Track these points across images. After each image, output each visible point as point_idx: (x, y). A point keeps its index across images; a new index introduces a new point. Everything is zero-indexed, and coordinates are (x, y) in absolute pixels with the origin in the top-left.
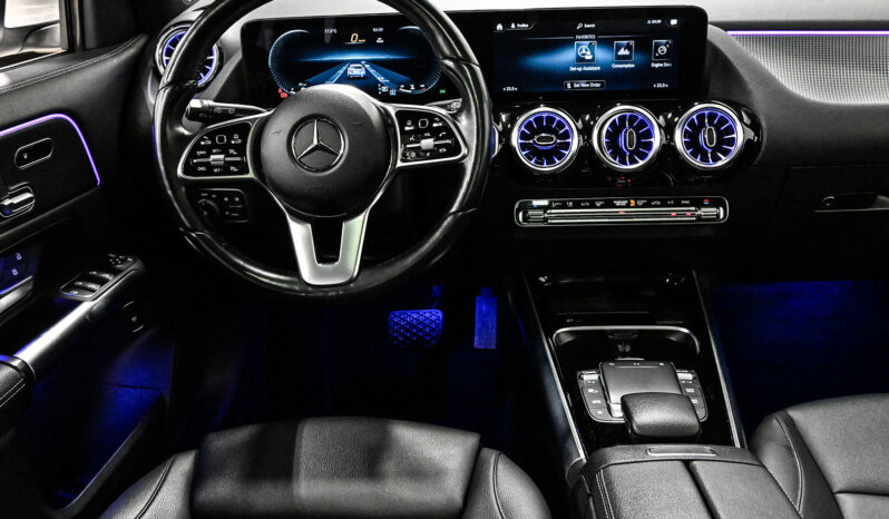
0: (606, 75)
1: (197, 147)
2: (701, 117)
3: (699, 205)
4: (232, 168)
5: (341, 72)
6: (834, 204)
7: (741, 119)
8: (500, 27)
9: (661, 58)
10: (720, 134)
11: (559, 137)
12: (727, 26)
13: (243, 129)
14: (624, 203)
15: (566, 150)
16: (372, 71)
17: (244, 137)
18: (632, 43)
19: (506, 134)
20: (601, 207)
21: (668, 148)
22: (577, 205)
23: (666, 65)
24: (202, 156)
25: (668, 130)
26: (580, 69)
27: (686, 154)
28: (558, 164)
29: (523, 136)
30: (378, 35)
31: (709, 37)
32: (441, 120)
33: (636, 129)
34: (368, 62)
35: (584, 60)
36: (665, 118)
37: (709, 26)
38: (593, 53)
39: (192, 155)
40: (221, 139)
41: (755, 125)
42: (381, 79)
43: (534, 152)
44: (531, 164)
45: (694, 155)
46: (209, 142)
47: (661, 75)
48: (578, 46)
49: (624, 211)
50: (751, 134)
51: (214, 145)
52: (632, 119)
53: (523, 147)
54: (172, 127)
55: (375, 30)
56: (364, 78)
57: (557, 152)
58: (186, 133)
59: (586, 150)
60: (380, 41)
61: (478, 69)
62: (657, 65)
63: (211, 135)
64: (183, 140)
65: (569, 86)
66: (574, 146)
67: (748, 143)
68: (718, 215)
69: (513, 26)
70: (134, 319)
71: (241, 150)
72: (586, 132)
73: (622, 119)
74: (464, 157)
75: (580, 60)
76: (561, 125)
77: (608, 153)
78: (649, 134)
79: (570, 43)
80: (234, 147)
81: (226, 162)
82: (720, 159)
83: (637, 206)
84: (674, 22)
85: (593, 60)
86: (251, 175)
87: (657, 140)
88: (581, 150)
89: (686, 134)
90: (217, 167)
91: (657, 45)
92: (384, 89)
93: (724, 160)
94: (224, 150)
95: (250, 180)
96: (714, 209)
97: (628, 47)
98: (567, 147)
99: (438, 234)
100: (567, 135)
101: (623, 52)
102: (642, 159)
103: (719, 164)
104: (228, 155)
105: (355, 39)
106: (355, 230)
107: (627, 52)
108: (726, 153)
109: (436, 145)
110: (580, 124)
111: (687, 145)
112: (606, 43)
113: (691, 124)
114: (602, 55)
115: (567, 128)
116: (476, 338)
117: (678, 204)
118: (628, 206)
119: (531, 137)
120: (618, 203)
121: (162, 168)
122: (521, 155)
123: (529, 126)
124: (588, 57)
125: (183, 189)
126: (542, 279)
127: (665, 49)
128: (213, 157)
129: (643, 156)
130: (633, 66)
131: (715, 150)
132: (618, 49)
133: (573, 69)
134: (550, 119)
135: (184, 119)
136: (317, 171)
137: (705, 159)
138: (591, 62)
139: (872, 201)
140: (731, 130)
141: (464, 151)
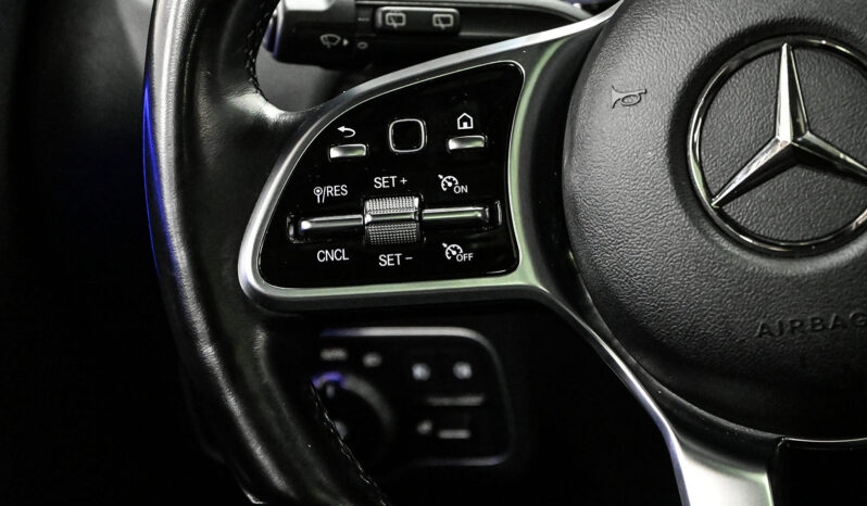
1: (314, 168)
4: (451, 250)
17: (496, 127)
24: (333, 206)
39: (295, 201)
40: (407, 135)
46: (361, 150)
51: (380, 160)
54: (217, 95)
58: (272, 113)
63: (368, 119)
64: (260, 142)
71: (485, 176)
80: (455, 163)
81: (425, 227)
86: (525, 275)
90: (388, 247)
94: (419, 178)
95: (520, 300)
104: (434, 197)
121: (181, 256)
125: (261, 337)
128: (373, 207)
135: (264, 58)
136: (795, 252)
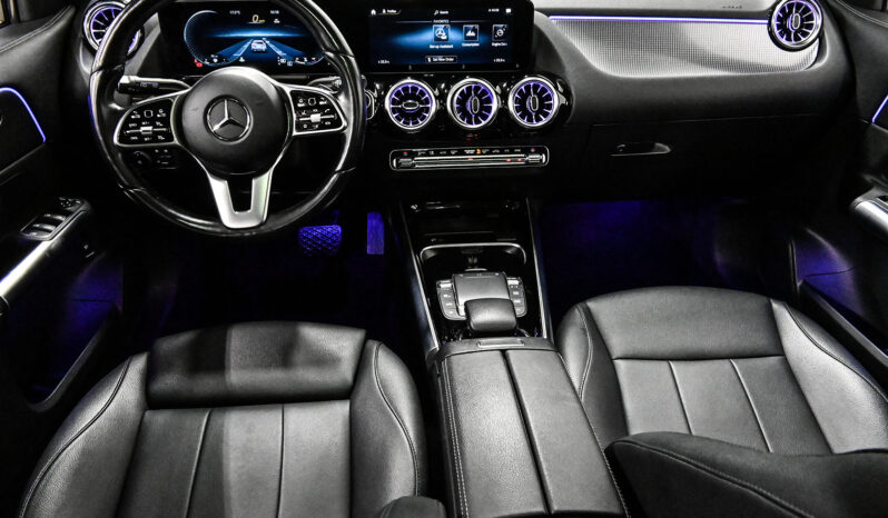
0: (458, 52)
1: (128, 120)
2: (528, 88)
3: (527, 152)
4: (160, 137)
5: (246, 46)
6: (625, 150)
7: (556, 88)
8: (373, 12)
9: (499, 39)
10: (541, 101)
11: (421, 103)
12: (549, 12)
13: (166, 104)
14: (472, 152)
15: (427, 112)
16: (272, 46)
17: (167, 112)
18: (477, 27)
19: (381, 99)
20: (456, 155)
21: (503, 111)
22: (437, 154)
23: (504, 44)
24: (133, 128)
25: (504, 96)
26: (437, 47)
27: (517, 116)
28: (422, 124)
29: (393, 102)
30: (275, 16)
31: (535, 22)
32: (326, 99)
33: (480, 97)
34: (268, 38)
35: (440, 40)
36: (501, 87)
37: (536, 13)
38: (447, 34)
39: (125, 127)
40: (148, 114)
41: (567, 93)
42: (279, 52)
43: (403, 114)
44: (400, 124)
45: (522, 117)
46: (139, 116)
47: (499, 52)
48: (436, 28)
49: (473, 158)
50: (564, 100)
51: (143, 119)
52: (477, 88)
53: (394, 111)
54: (107, 106)
55: (272, 12)
56: (266, 51)
57: (419, 114)
58: (119, 108)
59: (442, 112)
60: (277, 21)
61: (353, 59)
62: (496, 45)
63: (140, 110)
64: (118, 114)
65: (429, 60)
66: (433, 110)
67: (562, 107)
68: (541, 160)
69: (384, 11)
70: (86, 247)
71: (166, 122)
72: (442, 97)
73: (469, 89)
74: (345, 128)
75: (438, 40)
76: (422, 93)
77: (458, 116)
78: (489, 100)
79: (429, 26)
80: (161, 120)
81: (154, 132)
82: (541, 120)
83: (482, 154)
84: (508, 11)
85: (447, 40)
86: (176, 141)
87: (495, 106)
88: (438, 113)
89: (516, 101)
90: (146, 136)
91: (496, 29)
92: (283, 61)
93: (544, 121)
94: (152, 122)
95: (175, 147)
96: (538, 156)
97: (474, 30)
98: (427, 110)
99: (326, 188)
100: (427, 101)
101: (470, 34)
102: (485, 119)
103: (540, 124)
104: (155, 127)
105: (256, 20)
106: (262, 186)
107: (473, 34)
108: (546, 115)
109: (322, 119)
110: (437, 92)
111: (517, 109)
112: (457, 27)
113: (520, 93)
114: (454, 36)
115: (427, 96)
116: (368, 247)
117: (512, 152)
118: (475, 154)
119: (400, 103)
120: (468, 152)
121: (101, 138)
122: (393, 117)
123: (398, 94)
124: (444, 37)
125: (120, 155)
126: (414, 207)
127: (502, 32)
128: (143, 129)
129: (485, 118)
130: (477, 45)
131: (537, 113)
132: (466, 32)
133: (432, 47)
134: (414, 89)
135: (116, 92)
137: (530, 120)
138: (446, 41)
139: (652, 147)
140: (549, 98)
141: (344, 123)
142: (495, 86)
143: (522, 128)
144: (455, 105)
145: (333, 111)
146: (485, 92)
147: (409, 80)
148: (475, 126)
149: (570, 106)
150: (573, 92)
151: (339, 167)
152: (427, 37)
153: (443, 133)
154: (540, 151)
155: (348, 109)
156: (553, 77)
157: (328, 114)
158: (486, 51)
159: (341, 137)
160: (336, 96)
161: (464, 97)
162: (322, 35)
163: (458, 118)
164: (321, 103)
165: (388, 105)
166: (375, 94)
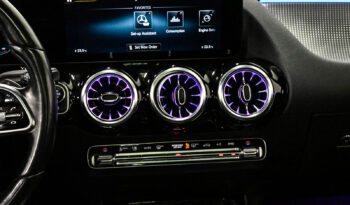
0: (161, 38)
2: (239, 76)
3: (242, 146)
7: (270, 76)
9: (206, 25)
10: (255, 90)
11: (122, 94)
14: (180, 146)
15: (128, 105)
18: (182, 12)
19: (76, 91)
20: (161, 150)
21: (213, 100)
22: (140, 149)
23: (211, 30)
25: (213, 86)
26: (139, 34)
27: (228, 107)
28: (122, 118)
29: (91, 94)
31: (244, 5)
32: (12, 95)
33: (186, 87)
35: (142, 26)
36: (210, 76)
38: (149, 21)
41: (281, 80)
43: (101, 108)
44: (97, 118)
45: (234, 108)
47: (206, 38)
48: (137, 15)
49: (180, 152)
50: (279, 89)
52: (183, 78)
53: (91, 104)
57: (120, 107)
59: (144, 103)
61: (42, 53)
62: (203, 31)
65: (131, 48)
66: (135, 101)
67: (276, 97)
68: (258, 154)
72: (144, 88)
73: (174, 79)
74: (32, 127)
75: (139, 27)
76: (123, 84)
77: (162, 108)
78: (197, 90)
79: (129, 13)
82: (255, 110)
83: (191, 148)
85: (150, 26)
87: (203, 96)
88: (140, 105)
89: (226, 91)
91: (203, 15)
93: (258, 112)
96: (254, 150)
97: (178, 16)
98: (129, 102)
99: (10, 195)
100: (128, 93)
101: (175, 20)
102: (192, 112)
103: (254, 115)
107: (178, 20)
108: (260, 105)
109: (7, 119)
110: (138, 82)
111: (228, 100)
112: (160, 13)
113: (231, 81)
114: (157, 22)
115: (128, 87)
117: (225, 145)
118: (183, 148)
119: (98, 95)
120: (175, 146)
122: (90, 111)
123: (96, 85)
124: (146, 24)
127: (209, 18)
129: (193, 109)
130: (183, 31)
131: (251, 104)
132: (171, 18)
133: (133, 34)
134: (114, 80)
137: (243, 111)
138: (148, 29)
140: (263, 86)
141: (32, 122)
142: (202, 74)
143: (235, 119)
144: (159, 97)
145: (19, 109)
146: (193, 81)
147: (109, 71)
148: (181, 119)
149: (286, 94)
150: (289, 80)
151: (26, 171)
152: (128, 23)
153: (146, 127)
154: (256, 145)
155: (37, 106)
156: (265, 65)
157: (14, 112)
158: (192, 37)
159: (28, 137)
160: (23, 93)
161: (169, 87)
162: (9, 28)
163: (162, 110)
164: (7, 100)
165: (85, 98)
166: (71, 85)
